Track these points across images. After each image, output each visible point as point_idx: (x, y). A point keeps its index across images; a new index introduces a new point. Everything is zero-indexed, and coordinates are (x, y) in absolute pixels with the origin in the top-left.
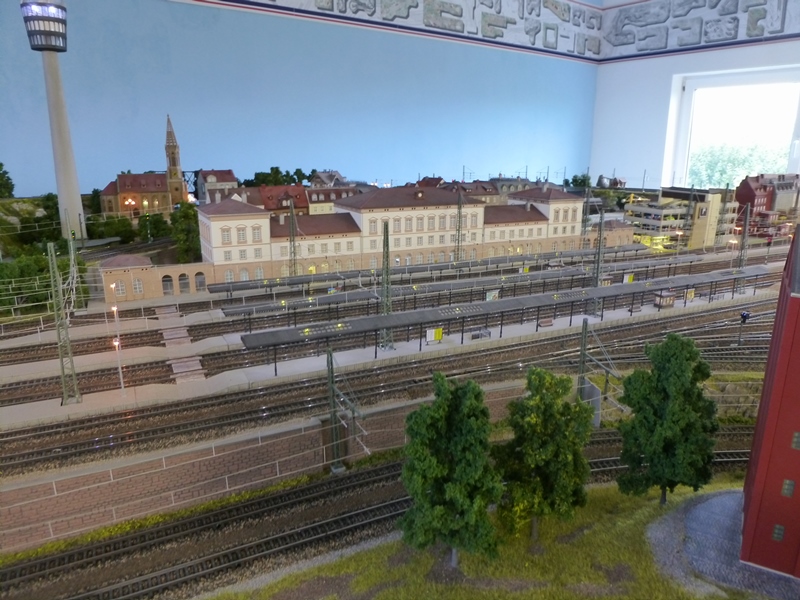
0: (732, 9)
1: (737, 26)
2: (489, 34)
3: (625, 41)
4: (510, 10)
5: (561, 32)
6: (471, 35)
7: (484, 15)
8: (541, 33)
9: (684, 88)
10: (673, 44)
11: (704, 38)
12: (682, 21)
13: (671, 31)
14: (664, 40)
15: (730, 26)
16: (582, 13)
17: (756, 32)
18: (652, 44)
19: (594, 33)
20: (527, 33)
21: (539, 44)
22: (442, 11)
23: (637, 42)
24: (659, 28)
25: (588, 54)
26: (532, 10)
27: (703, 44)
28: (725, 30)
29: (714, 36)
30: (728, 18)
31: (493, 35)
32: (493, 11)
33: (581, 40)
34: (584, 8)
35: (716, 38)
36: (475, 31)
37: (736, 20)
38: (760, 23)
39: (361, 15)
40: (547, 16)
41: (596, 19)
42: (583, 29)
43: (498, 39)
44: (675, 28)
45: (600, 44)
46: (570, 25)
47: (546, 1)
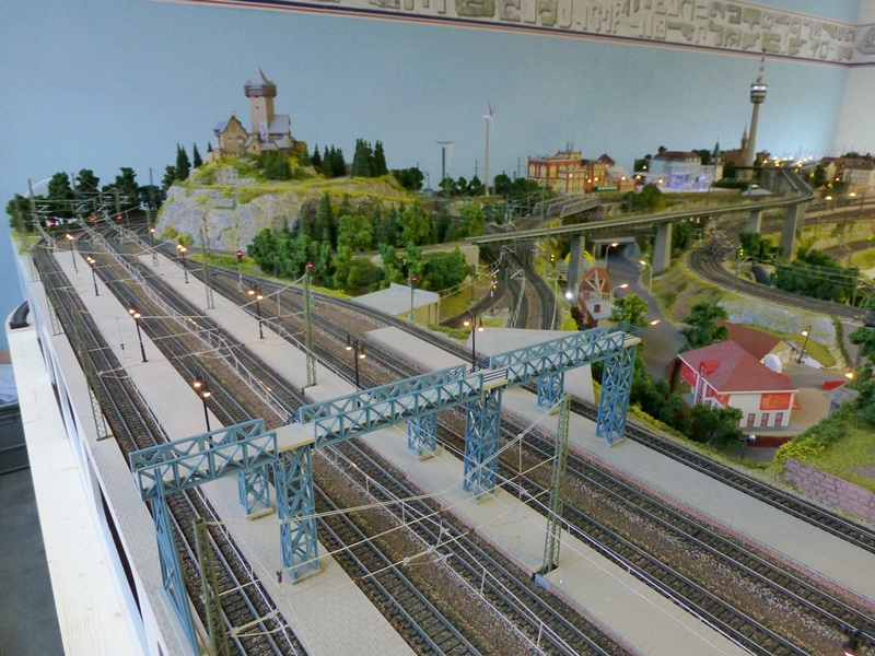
4: (805, 33)
5: (831, 47)
6: (783, 54)
7: (791, 39)
8: (819, 49)
16: (843, 30)
19: (849, 44)
20: (811, 49)
21: (817, 57)
25: (845, 61)
26: (817, 32)
31: (793, 53)
32: (795, 36)
33: (841, 51)
34: (845, 27)
36: (785, 51)
39: (734, 47)
40: (825, 36)
41: (851, 34)
42: (843, 43)
43: (797, 55)
45: (851, 52)
46: (835, 40)
47: (825, 25)
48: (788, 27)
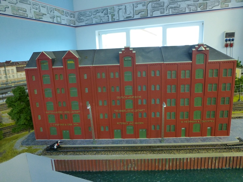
0: (107, 13)
1: (109, 18)
2: (37, 18)
3: (82, 21)
4: (43, 11)
5: (62, 18)
6: (31, 18)
7: (35, 12)
8: (55, 18)
9: (99, 35)
10: (94, 22)
11: (101, 21)
12: (95, 16)
13: (93, 19)
14: (92, 21)
15: (107, 18)
16: (68, 13)
17: (113, 20)
18: (89, 22)
19: (72, 19)
20: (51, 18)
21: (55, 21)
22: (18, 10)
23: (85, 21)
24: (90, 18)
25: (72, 25)
26: (51, 11)
27: (101, 22)
28: (106, 19)
29: (104, 20)
30: (106, 16)
31: (39, 18)
32: (37, 11)
33: (69, 21)
34: (68, 12)
35: (104, 21)
36: (32, 17)
37: (108, 16)
38: (114, 17)
40: (56, 13)
41: (72, 15)
42: (69, 18)
43: (41, 20)
44: (94, 18)
45: (75, 22)
46: (65, 16)
47: (55, 9)
48: (31, 6)
